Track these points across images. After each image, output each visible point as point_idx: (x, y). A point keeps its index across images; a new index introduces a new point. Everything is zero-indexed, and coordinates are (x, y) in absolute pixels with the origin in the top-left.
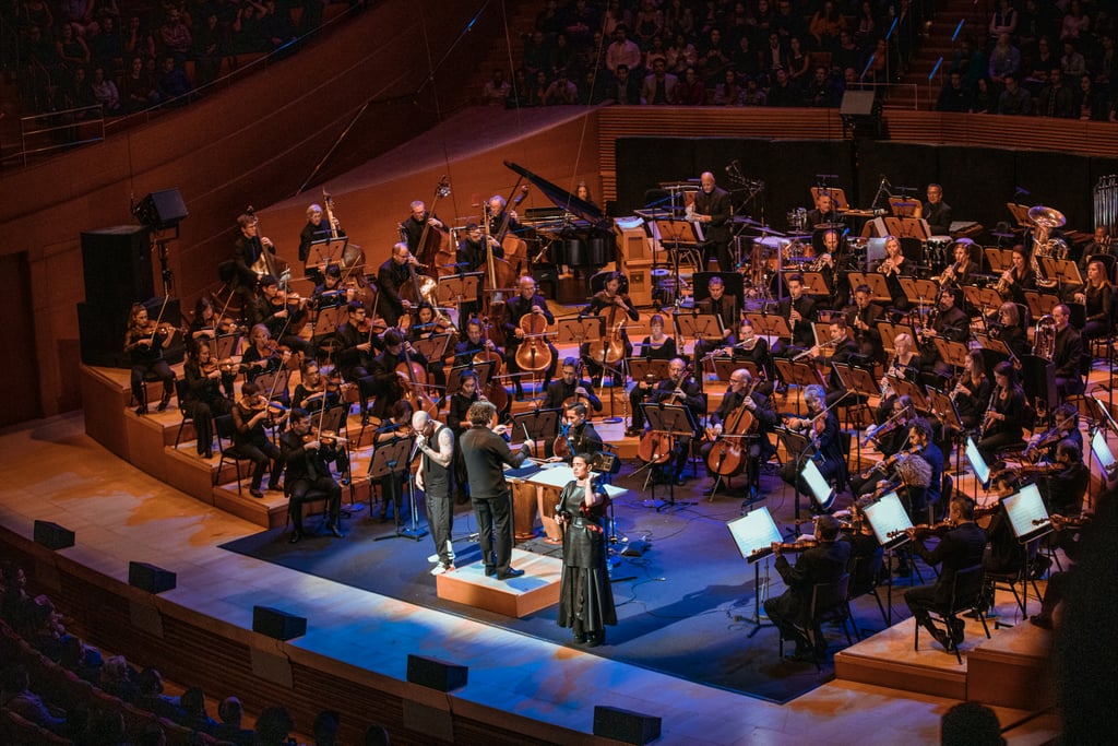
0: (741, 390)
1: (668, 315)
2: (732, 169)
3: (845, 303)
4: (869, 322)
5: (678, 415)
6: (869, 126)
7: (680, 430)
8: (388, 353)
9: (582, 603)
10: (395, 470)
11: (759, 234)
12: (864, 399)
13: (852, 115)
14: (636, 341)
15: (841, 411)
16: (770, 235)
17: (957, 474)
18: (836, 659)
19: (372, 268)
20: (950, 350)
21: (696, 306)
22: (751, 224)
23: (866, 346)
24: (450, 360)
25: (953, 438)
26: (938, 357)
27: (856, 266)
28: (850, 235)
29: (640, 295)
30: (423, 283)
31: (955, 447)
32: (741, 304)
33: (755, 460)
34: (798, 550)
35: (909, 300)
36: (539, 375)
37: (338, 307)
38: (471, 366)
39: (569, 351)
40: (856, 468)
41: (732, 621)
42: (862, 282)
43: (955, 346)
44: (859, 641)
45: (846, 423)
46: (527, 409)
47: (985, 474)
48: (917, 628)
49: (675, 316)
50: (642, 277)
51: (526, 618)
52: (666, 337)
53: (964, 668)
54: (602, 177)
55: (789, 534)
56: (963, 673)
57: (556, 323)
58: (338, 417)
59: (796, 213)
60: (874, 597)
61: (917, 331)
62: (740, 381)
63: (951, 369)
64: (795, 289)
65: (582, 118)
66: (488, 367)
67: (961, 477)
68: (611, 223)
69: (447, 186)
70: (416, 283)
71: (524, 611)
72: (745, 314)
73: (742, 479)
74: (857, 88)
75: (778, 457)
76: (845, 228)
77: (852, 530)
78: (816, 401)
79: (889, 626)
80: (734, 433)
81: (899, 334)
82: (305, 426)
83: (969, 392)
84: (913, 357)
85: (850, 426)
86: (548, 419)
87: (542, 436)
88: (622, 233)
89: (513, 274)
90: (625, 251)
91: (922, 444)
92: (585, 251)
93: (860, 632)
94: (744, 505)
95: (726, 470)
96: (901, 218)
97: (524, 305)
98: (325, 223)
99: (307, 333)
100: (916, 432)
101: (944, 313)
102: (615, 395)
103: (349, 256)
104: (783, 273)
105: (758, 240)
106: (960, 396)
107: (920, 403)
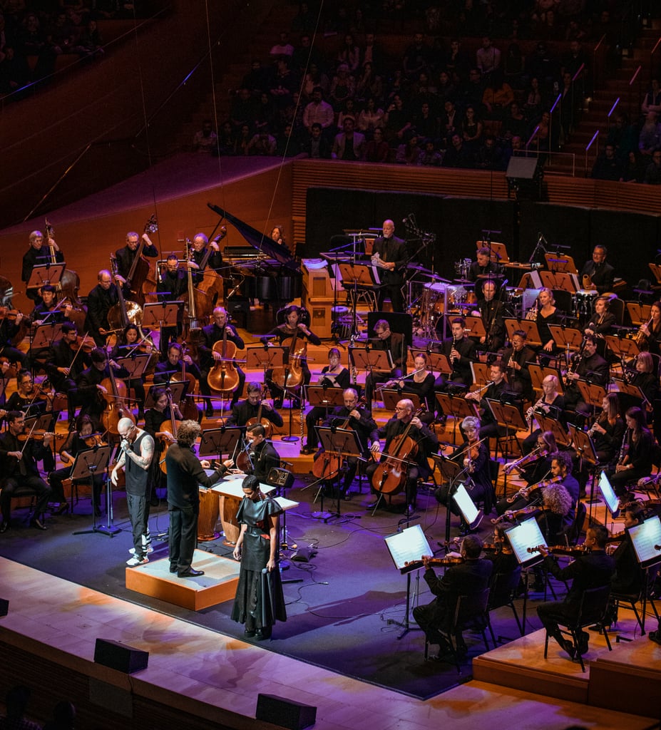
0: (405, 418)
1: (345, 348)
2: (408, 221)
3: (501, 345)
4: (522, 362)
5: (347, 439)
6: (532, 189)
7: (349, 452)
8: (95, 368)
9: (256, 603)
10: (96, 473)
11: (429, 280)
12: (513, 432)
13: (517, 179)
14: (315, 368)
15: (493, 442)
16: (438, 281)
17: (590, 502)
18: (474, 662)
19: (84, 291)
20: (590, 392)
21: (369, 342)
22: (422, 271)
23: (517, 385)
24: (151, 377)
25: (589, 470)
26: (580, 397)
27: (512, 312)
28: (508, 285)
29: (322, 328)
30: (130, 308)
31: (591, 478)
32: (409, 341)
33: (414, 480)
34: (446, 565)
35: (558, 345)
36: (227, 395)
37: (53, 325)
38: (168, 385)
39: (255, 376)
40: (502, 492)
41: (384, 624)
42: (517, 327)
43: (596, 389)
44: (496, 647)
45: (496, 452)
46: (215, 425)
47: (615, 505)
48: (547, 639)
49: (350, 350)
50: (323, 314)
51: (204, 612)
52: (342, 368)
53: (586, 675)
54: (294, 222)
55: (439, 548)
56: (585, 680)
57: (245, 349)
58: (48, 422)
59: (462, 263)
60: (511, 609)
61: (563, 373)
62: (405, 408)
63: (590, 409)
64: (457, 330)
65: (277, 169)
66: (183, 386)
67: (593, 505)
68: (299, 264)
69: (155, 223)
70: (124, 309)
71: (200, 606)
72: (412, 351)
73: (401, 497)
74: (522, 155)
75: (434, 479)
76: (504, 279)
77: (494, 550)
78: (472, 431)
79: (523, 635)
80: (397, 455)
81: (547, 375)
82: (19, 425)
83: (604, 432)
84: (559, 396)
85: (500, 454)
86: (233, 436)
87: (226, 450)
88: (308, 272)
89: (210, 304)
90: (310, 289)
91: (561, 475)
92: (275, 286)
93: (497, 639)
94: (400, 523)
95: (387, 489)
96: (554, 272)
97: (218, 333)
98: (46, 248)
99: (25, 345)
100: (558, 464)
101: (587, 360)
102: (294, 417)
103: (66, 280)
104: (448, 316)
105: (427, 285)
106: (596, 434)
107: (561, 437)
